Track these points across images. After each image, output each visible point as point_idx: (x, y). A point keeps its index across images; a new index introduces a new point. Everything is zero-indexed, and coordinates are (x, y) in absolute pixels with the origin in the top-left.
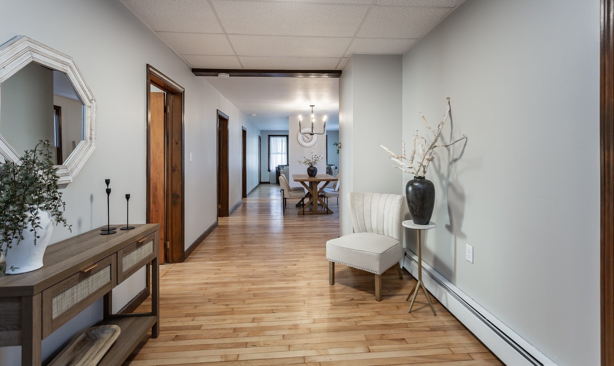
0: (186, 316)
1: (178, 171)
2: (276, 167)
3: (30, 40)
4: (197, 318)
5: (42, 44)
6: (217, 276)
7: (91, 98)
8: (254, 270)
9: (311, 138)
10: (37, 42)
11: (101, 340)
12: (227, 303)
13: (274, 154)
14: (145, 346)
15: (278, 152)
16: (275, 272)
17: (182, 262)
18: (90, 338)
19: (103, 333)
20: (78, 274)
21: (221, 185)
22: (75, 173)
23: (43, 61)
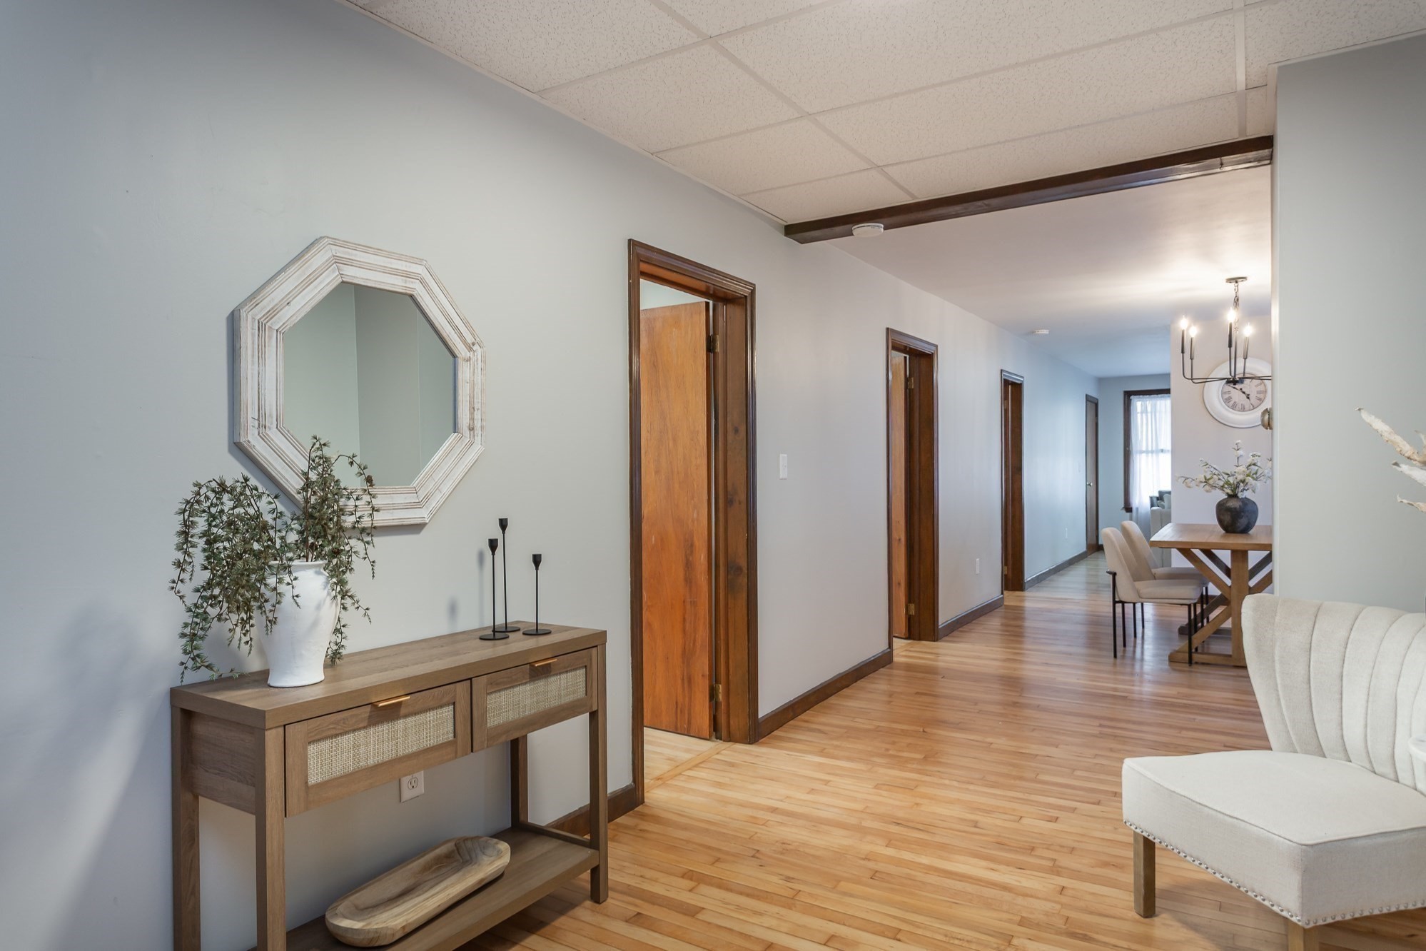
0: (683, 877)
1: (740, 503)
2: (1151, 498)
3: (336, 242)
4: (704, 889)
5: (359, 245)
6: (810, 797)
7: (470, 339)
8: (917, 804)
9: (1261, 396)
10: (350, 243)
11: (476, 866)
12: (791, 874)
13: (1144, 455)
14: (571, 913)
15: (1161, 447)
16: (975, 827)
17: (749, 744)
18: (461, 857)
19: (484, 853)
20: (368, 708)
21: (916, 547)
22: (433, 504)
23: (362, 279)
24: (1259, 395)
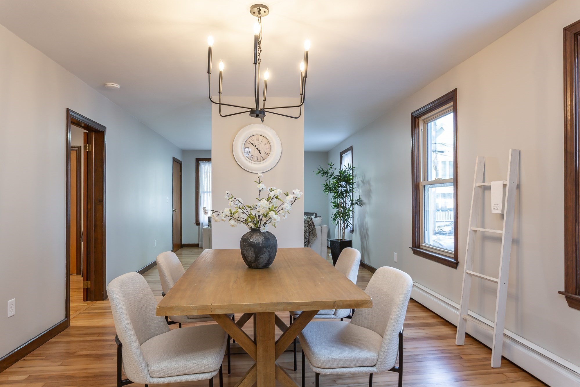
24: (266, 151)
